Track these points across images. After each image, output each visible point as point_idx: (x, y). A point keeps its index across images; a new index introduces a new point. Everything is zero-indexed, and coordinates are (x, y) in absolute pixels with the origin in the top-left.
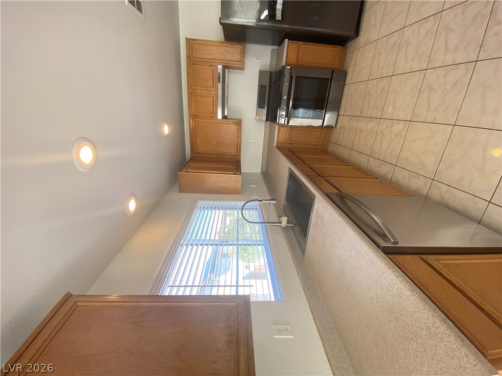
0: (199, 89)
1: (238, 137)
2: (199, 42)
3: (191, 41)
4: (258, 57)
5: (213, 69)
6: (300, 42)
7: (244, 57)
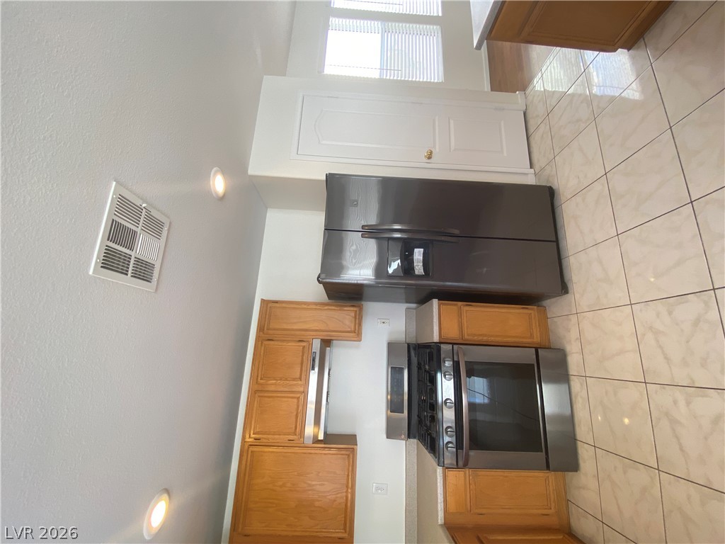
0: (272, 384)
1: (347, 487)
2: (284, 305)
3: (270, 305)
4: (384, 321)
5: (304, 347)
6: (460, 303)
7: (360, 325)
